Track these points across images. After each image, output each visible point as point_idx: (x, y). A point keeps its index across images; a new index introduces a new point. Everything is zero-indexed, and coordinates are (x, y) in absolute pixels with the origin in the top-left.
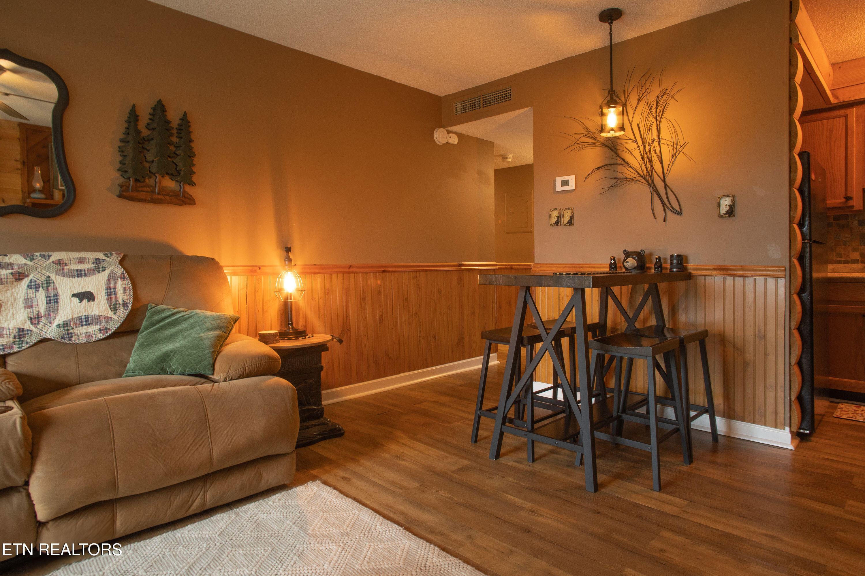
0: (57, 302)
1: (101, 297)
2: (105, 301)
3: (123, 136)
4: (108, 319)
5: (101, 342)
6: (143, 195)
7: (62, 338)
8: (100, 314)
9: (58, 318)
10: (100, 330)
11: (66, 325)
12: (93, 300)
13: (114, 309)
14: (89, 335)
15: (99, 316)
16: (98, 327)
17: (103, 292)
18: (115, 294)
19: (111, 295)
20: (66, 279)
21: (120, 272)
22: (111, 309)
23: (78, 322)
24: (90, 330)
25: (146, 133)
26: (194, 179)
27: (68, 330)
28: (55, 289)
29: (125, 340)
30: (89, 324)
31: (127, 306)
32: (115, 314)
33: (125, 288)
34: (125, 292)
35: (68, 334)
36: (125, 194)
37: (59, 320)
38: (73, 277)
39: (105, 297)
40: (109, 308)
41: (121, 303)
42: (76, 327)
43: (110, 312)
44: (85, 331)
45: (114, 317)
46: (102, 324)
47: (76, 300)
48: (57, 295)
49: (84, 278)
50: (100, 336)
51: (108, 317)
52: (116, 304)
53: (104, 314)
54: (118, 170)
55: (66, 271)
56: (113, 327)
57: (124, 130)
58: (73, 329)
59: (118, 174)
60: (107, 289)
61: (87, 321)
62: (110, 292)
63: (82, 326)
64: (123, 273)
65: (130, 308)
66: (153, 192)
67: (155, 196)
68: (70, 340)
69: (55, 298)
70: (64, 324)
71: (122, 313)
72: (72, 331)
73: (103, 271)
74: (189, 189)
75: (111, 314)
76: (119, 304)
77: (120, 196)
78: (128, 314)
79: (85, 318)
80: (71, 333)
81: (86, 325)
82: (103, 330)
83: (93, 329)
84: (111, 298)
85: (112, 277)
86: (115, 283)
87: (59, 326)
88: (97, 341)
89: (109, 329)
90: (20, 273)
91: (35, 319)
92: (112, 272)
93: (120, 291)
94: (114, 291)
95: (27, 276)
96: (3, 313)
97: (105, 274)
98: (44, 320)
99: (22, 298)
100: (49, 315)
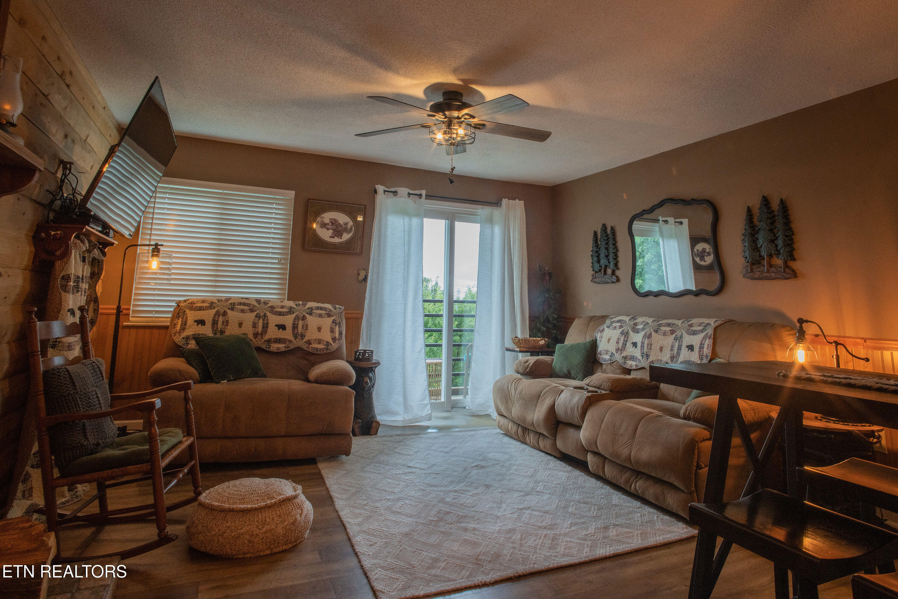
0: (681, 349)
1: (696, 349)
2: (698, 353)
4: (697, 364)
6: (757, 275)
8: (694, 360)
9: (679, 359)
12: (693, 351)
13: (701, 358)
17: (698, 347)
19: (701, 349)
20: (688, 335)
23: (686, 363)
28: (683, 341)
31: (708, 357)
32: (701, 361)
33: (709, 345)
34: (708, 348)
38: (692, 334)
39: (698, 350)
40: (698, 357)
41: (705, 354)
43: (699, 359)
45: (700, 363)
46: (695, 367)
47: (687, 350)
48: (681, 345)
49: (695, 336)
52: (703, 355)
53: (696, 360)
55: (691, 331)
60: (701, 345)
61: (689, 362)
62: (701, 347)
64: (711, 334)
65: (709, 359)
66: (763, 271)
67: (764, 275)
69: (681, 347)
70: (681, 363)
71: (704, 361)
73: (705, 331)
75: (699, 361)
78: (707, 362)
84: (700, 351)
85: (704, 338)
86: (705, 341)
87: (679, 364)
90: (673, 330)
91: (672, 358)
92: (707, 333)
93: (706, 346)
94: (703, 347)
95: (676, 332)
96: (663, 352)
97: (704, 334)
98: (675, 359)
99: (671, 345)
100: (677, 357)
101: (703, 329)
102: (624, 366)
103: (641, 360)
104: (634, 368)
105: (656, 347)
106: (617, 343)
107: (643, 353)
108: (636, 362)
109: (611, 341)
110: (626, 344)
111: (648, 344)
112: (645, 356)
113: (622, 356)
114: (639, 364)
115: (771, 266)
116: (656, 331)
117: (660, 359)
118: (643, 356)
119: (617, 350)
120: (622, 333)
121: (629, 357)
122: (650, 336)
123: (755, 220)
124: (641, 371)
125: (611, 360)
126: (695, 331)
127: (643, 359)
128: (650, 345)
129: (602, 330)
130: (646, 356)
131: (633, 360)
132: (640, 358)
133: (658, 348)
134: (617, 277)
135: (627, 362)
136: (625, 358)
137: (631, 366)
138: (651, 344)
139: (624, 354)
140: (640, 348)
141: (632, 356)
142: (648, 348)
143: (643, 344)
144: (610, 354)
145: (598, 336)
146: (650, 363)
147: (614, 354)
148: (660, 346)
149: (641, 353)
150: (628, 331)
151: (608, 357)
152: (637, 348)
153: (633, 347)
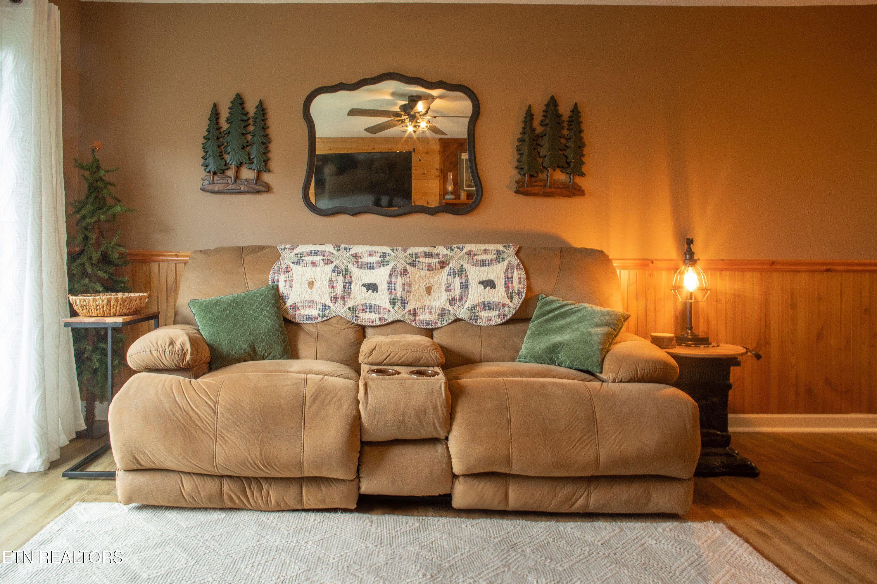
0: (468, 288)
1: (501, 286)
2: (504, 289)
3: (520, 136)
4: (506, 306)
5: (498, 326)
6: (536, 190)
7: (470, 320)
8: (500, 301)
9: (468, 301)
10: (499, 316)
11: (473, 308)
12: (495, 288)
13: (511, 298)
14: (490, 319)
15: (499, 303)
16: (497, 313)
17: (503, 281)
18: (512, 283)
19: (508, 284)
20: (474, 267)
21: (516, 263)
22: (508, 296)
23: (482, 307)
24: (491, 315)
25: (539, 129)
26: (584, 169)
27: (475, 313)
28: (467, 276)
29: (519, 327)
30: (490, 309)
31: (522, 295)
32: (511, 301)
33: (520, 278)
34: (520, 282)
35: (475, 316)
36: (521, 189)
37: (468, 304)
38: (480, 266)
39: (504, 286)
40: (506, 296)
41: (516, 291)
42: (481, 311)
43: (507, 299)
44: (487, 315)
45: (510, 304)
46: (501, 311)
47: (481, 287)
48: (467, 282)
49: (488, 268)
50: (499, 321)
51: (505, 304)
52: (512, 293)
53: (502, 301)
54: (516, 168)
55: (475, 261)
56: (509, 314)
57: (521, 130)
58: (478, 312)
59: (515, 172)
60: (506, 279)
61: (488, 306)
62: (508, 281)
63: (485, 310)
64: (518, 264)
65: (524, 297)
66: (545, 186)
67: (547, 190)
68: (476, 322)
69: (467, 284)
70: (472, 307)
71: (517, 302)
72: (477, 314)
73: (503, 261)
74: (578, 180)
75: (508, 302)
76: (515, 293)
77: (517, 192)
78: (522, 303)
79: (488, 304)
80: (477, 316)
81: (488, 310)
82: (501, 315)
83: (493, 313)
84: (508, 287)
85: (509, 268)
86: (512, 273)
87: (468, 309)
88: (496, 325)
89: (506, 315)
90: (443, 262)
91: (452, 301)
93: (516, 280)
94: (511, 281)
95: (448, 264)
96: (432, 294)
97: (504, 264)
98: (458, 302)
99: (444, 283)
100: (462, 298)
101: (497, 259)
102: (358, 322)
103: (391, 310)
104: (378, 323)
105: (418, 287)
106: (332, 287)
107: (394, 299)
108: (380, 314)
109: (316, 285)
110: (350, 288)
111: (403, 285)
112: (399, 304)
113: (347, 307)
114: (386, 317)
115: (553, 181)
117: (427, 304)
118: (394, 304)
119: (335, 299)
120: (336, 271)
121: (360, 307)
122: (404, 273)
124: (393, 326)
125: (323, 317)
127: (396, 308)
128: (408, 287)
129: (287, 268)
130: (402, 303)
131: (370, 312)
132: (389, 307)
133: (423, 289)
134: (265, 184)
135: (360, 315)
136: (354, 309)
137: (370, 320)
138: (410, 285)
139: (350, 304)
140: (386, 291)
141: (367, 305)
142: (403, 290)
143: (393, 285)
144: (319, 306)
145: (278, 279)
146: (410, 313)
147: (329, 306)
148: (427, 286)
149: (390, 299)
150: (347, 267)
151: (314, 312)
152: (377, 292)
153: (367, 292)
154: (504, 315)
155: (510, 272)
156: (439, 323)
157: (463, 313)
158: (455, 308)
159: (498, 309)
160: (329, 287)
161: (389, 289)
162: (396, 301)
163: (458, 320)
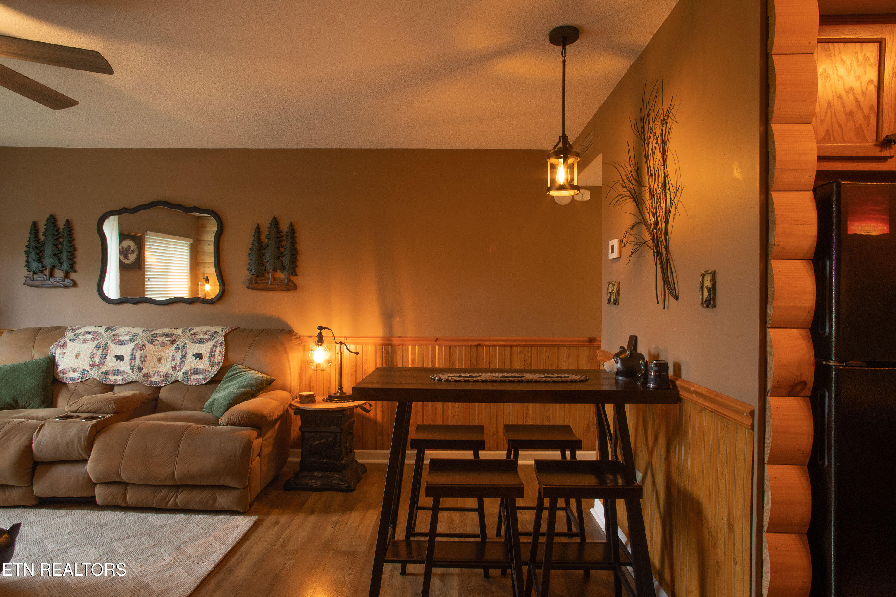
0: (185, 359)
1: (206, 357)
2: (208, 360)
4: (208, 372)
5: (202, 386)
6: (261, 286)
7: (184, 381)
8: (204, 368)
9: (184, 368)
10: (203, 378)
11: (186, 373)
12: (202, 359)
13: (212, 366)
14: (197, 381)
15: (203, 369)
16: (202, 376)
17: (208, 355)
18: (214, 356)
19: (211, 356)
20: (193, 344)
21: (222, 341)
22: (210, 365)
23: (193, 372)
24: (198, 378)
26: (297, 270)
27: (187, 376)
28: (187, 350)
29: (212, 386)
30: (198, 374)
31: (220, 364)
32: (212, 369)
33: (220, 352)
34: (219, 355)
35: (187, 379)
36: (250, 286)
37: (184, 370)
39: (208, 357)
40: (209, 365)
41: (216, 362)
42: (192, 375)
43: (209, 367)
44: (196, 378)
45: (211, 371)
46: (204, 375)
47: (194, 358)
48: (186, 354)
49: (202, 344)
50: (203, 382)
51: (207, 370)
52: (214, 362)
53: (206, 368)
54: (248, 269)
55: (196, 339)
56: (210, 377)
57: (252, 242)
58: (190, 376)
59: (247, 272)
60: (210, 352)
61: (197, 371)
62: (212, 354)
63: (194, 374)
64: (222, 342)
65: (221, 366)
66: (268, 283)
67: (268, 286)
68: (188, 383)
69: (185, 356)
70: (186, 372)
71: (216, 368)
72: (189, 377)
74: (293, 278)
75: (209, 369)
76: (215, 362)
77: (248, 287)
78: (219, 370)
79: (196, 370)
80: (189, 379)
81: (196, 374)
82: (205, 378)
83: (200, 377)
84: (211, 358)
85: (215, 345)
86: (216, 348)
87: (183, 373)
88: (201, 385)
89: (207, 378)
90: (173, 340)
91: (174, 368)
92: (217, 341)
93: (217, 353)
94: (214, 354)
95: (177, 342)
96: (162, 363)
97: (213, 342)
98: (178, 369)
99: (172, 355)
100: (180, 366)
101: (211, 338)
102: (106, 382)
103: (131, 373)
104: (120, 383)
105: (152, 358)
106: (92, 357)
107: (133, 366)
108: (123, 377)
109: (81, 357)
110: (105, 358)
111: (140, 356)
112: (136, 369)
113: (100, 371)
114: (127, 379)
115: (274, 279)
116: (152, 342)
117: (157, 370)
118: (133, 370)
119: (92, 366)
120: (98, 346)
121: (111, 372)
122: (143, 347)
123: (263, 237)
124: (131, 385)
125: (82, 378)
126: (201, 339)
127: (134, 372)
128: (144, 358)
129: (63, 344)
130: (138, 369)
131: (117, 375)
132: (129, 371)
133: (155, 359)
134: (72, 280)
135: (109, 377)
136: (106, 373)
137: (116, 381)
138: (145, 356)
139: (104, 369)
140: (129, 360)
141: (116, 370)
142: (140, 360)
143: (134, 357)
144: (81, 371)
145: (55, 352)
146: (144, 376)
147: (87, 371)
148: (158, 357)
149: (131, 366)
150: (107, 343)
151: (77, 375)
152: (123, 361)
153: (116, 361)
154: (206, 378)
155: (215, 348)
156: (164, 383)
157: (180, 377)
158: (176, 372)
159: (202, 374)
160: (90, 357)
161: (131, 359)
162: (135, 367)
163: (177, 381)
